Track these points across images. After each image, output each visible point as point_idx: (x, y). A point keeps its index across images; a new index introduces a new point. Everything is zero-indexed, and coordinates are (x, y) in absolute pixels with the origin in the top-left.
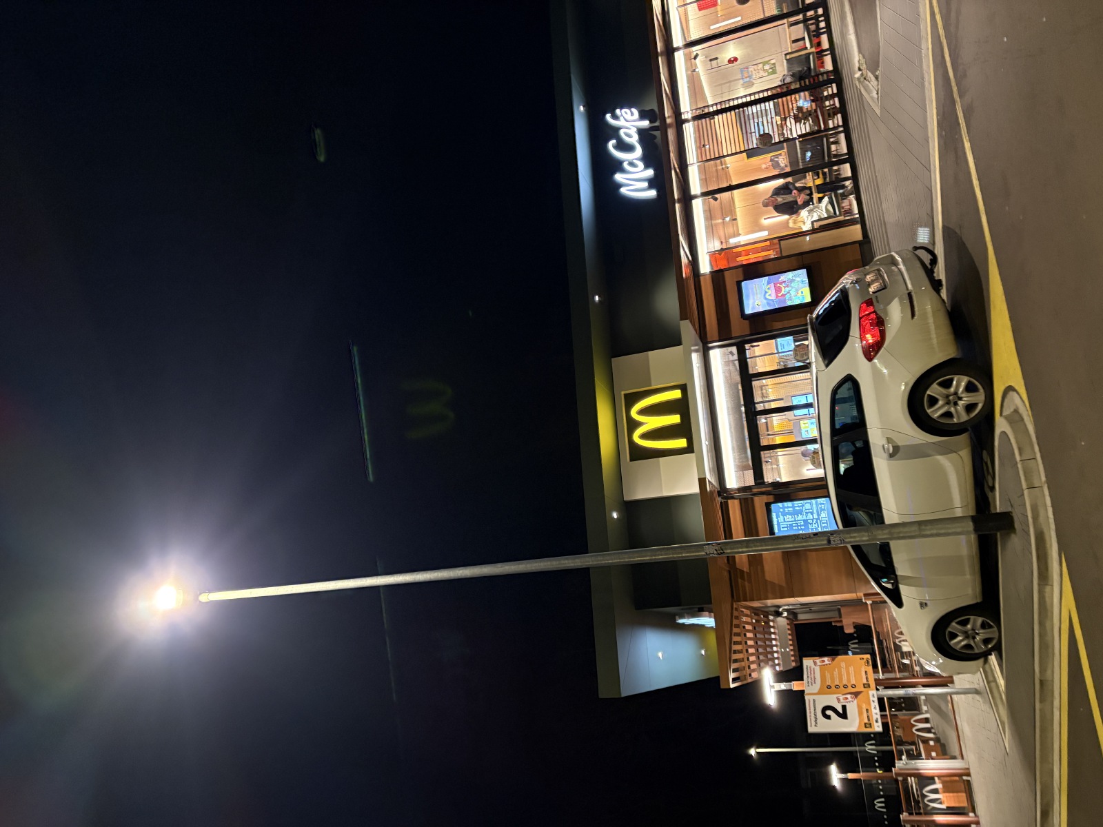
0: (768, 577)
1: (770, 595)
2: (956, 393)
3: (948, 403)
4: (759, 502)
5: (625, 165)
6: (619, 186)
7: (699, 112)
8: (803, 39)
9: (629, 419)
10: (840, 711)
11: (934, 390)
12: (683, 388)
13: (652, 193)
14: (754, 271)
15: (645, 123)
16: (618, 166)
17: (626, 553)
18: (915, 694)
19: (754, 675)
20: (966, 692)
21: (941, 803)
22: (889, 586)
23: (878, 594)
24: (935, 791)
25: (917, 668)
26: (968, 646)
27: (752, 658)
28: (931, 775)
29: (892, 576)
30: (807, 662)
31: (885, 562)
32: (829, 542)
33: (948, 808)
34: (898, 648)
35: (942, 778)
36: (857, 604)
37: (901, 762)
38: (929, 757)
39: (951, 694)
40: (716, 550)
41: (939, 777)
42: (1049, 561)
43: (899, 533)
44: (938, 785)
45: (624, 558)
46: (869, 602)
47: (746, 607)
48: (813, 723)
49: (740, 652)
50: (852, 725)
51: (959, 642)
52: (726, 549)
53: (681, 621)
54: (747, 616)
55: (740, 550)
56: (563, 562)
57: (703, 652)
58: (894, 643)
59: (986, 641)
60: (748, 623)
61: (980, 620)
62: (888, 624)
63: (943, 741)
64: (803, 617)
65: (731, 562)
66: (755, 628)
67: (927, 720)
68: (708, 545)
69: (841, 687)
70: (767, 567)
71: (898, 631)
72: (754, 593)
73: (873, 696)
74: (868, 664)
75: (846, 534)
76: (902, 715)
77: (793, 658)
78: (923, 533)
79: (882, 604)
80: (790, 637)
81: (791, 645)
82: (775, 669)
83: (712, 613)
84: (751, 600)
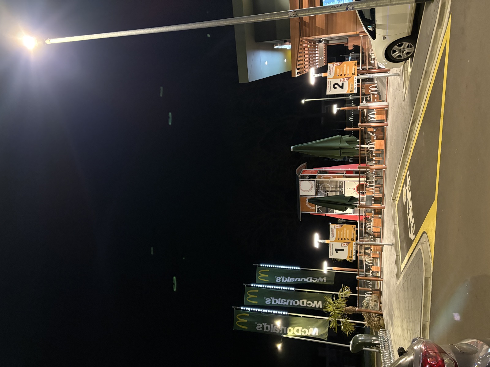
0: (317, 25)
1: (317, 34)
10: (341, 85)
17: (251, 17)
18: (373, 77)
19: (307, 70)
20: (394, 75)
21: (374, 119)
22: (371, 29)
23: (364, 32)
24: (374, 114)
25: (376, 65)
26: (400, 56)
27: (307, 63)
28: (373, 108)
29: (374, 24)
30: (330, 65)
31: (371, 18)
32: (347, 9)
33: (377, 120)
34: (370, 56)
35: (377, 109)
36: (356, 36)
37: (362, 104)
38: (374, 101)
39: (388, 76)
40: (294, 14)
41: (376, 109)
42: (444, 17)
43: (381, 3)
44: (375, 112)
45: (250, 20)
46: (361, 36)
47: (305, 39)
48: (329, 91)
49: (301, 60)
50: (345, 91)
51: (395, 55)
52: (298, 14)
53: (276, 47)
54: (306, 43)
55: (305, 14)
57: (285, 61)
58: (369, 54)
59: (408, 53)
60: (306, 47)
61: (408, 44)
62: (368, 46)
63: (380, 94)
64: (331, 42)
65: (301, 19)
66: (309, 49)
67: (376, 87)
68: (290, 12)
69: (343, 75)
70: (317, 20)
71: (371, 49)
72: (310, 33)
73: (356, 78)
74: (356, 64)
75: (356, 4)
76: (366, 84)
77: (324, 61)
78: (392, 3)
79: (366, 37)
80: (324, 52)
81: (324, 56)
82: (316, 67)
83: (290, 43)
84: (308, 37)
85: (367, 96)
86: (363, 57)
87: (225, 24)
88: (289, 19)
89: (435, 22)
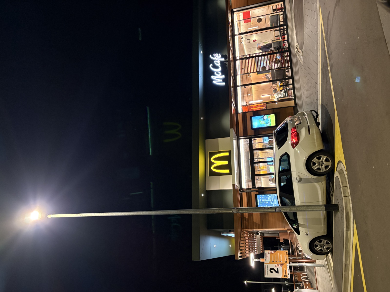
0: (254, 221)
1: (255, 227)
2: (322, 162)
3: (319, 165)
4: (253, 194)
5: (215, 73)
6: (213, 80)
7: (242, 57)
8: (279, 36)
9: (210, 161)
10: (276, 270)
11: (315, 160)
12: (230, 152)
13: (224, 84)
14: (257, 113)
15: (223, 59)
16: (213, 73)
17: (205, 210)
18: (302, 266)
19: (247, 255)
20: (320, 266)
22: (295, 227)
23: (291, 229)
25: (304, 256)
26: (321, 250)
27: (247, 249)
29: (297, 224)
30: (266, 252)
31: (295, 219)
32: (276, 211)
34: (298, 249)
36: (285, 232)
37: (296, 289)
38: (306, 288)
39: (315, 266)
40: (236, 211)
42: (350, 222)
43: (300, 209)
45: (204, 212)
46: (289, 232)
47: (246, 231)
48: (267, 274)
49: (243, 247)
50: (280, 276)
51: (318, 248)
52: (240, 211)
53: (223, 234)
54: (246, 234)
55: (245, 211)
56: (182, 211)
57: (230, 246)
58: (297, 247)
59: (328, 249)
60: (246, 237)
61: (326, 241)
62: (295, 240)
63: (311, 282)
64: (266, 235)
65: (242, 215)
66: (249, 239)
67: (306, 275)
68: (234, 209)
69: (277, 261)
70: (254, 217)
71: (298, 243)
72: (249, 226)
73: (288, 265)
74: (287, 253)
75: (282, 208)
76: (298, 272)
77: (262, 250)
78: (308, 209)
79: (293, 233)
80: (261, 242)
81: (261, 245)
82: (255, 253)
83: (234, 233)
84: (248, 229)
85: (300, 283)
86: (292, 249)
87: (185, 213)
88: (233, 214)
89: (344, 226)
